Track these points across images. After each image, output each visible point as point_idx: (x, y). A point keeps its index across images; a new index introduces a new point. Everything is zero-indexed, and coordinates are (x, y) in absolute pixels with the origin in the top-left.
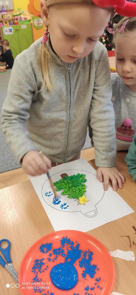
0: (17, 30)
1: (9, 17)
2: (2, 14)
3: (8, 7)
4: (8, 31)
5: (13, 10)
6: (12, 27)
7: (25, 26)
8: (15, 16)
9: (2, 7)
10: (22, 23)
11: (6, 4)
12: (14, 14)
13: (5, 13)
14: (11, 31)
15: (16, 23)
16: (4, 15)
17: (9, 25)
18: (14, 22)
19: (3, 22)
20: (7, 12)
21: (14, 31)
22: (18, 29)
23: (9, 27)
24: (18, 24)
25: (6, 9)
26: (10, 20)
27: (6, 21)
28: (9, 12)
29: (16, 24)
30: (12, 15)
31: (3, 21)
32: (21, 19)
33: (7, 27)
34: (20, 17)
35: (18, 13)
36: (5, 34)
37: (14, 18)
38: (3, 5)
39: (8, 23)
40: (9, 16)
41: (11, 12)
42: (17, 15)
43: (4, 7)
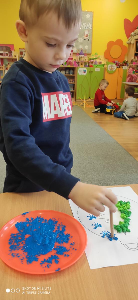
0: (90, 72)
1: (85, 60)
2: (80, 56)
3: (86, 51)
4: (82, 71)
5: (90, 54)
6: (87, 69)
7: (98, 70)
8: (91, 59)
9: (81, 51)
10: (97, 66)
11: (85, 48)
12: (90, 58)
13: (83, 56)
14: (85, 72)
15: (91, 65)
16: (82, 57)
17: (84, 66)
18: (89, 64)
19: (79, 64)
20: (85, 55)
21: (87, 72)
22: (92, 71)
23: (83, 68)
24: (93, 67)
25: (84, 53)
26: (86, 62)
27: (82, 63)
28: (87, 56)
29: (90, 67)
30: (88, 58)
31: (80, 62)
32: (96, 62)
33: (82, 68)
34: (96, 61)
35: (94, 57)
36: (79, 74)
37: (90, 61)
38: (83, 48)
39: (84, 64)
40: (85, 58)
41: (88, 56)
42: (93, 59)
43: (83, 51)
